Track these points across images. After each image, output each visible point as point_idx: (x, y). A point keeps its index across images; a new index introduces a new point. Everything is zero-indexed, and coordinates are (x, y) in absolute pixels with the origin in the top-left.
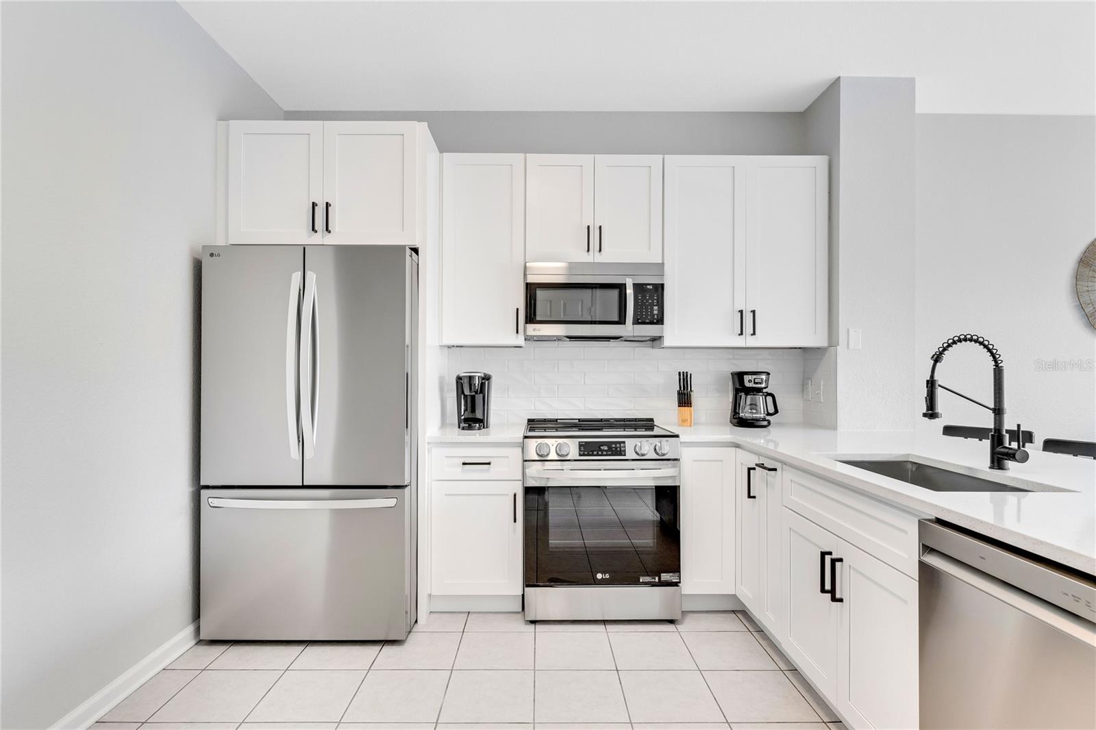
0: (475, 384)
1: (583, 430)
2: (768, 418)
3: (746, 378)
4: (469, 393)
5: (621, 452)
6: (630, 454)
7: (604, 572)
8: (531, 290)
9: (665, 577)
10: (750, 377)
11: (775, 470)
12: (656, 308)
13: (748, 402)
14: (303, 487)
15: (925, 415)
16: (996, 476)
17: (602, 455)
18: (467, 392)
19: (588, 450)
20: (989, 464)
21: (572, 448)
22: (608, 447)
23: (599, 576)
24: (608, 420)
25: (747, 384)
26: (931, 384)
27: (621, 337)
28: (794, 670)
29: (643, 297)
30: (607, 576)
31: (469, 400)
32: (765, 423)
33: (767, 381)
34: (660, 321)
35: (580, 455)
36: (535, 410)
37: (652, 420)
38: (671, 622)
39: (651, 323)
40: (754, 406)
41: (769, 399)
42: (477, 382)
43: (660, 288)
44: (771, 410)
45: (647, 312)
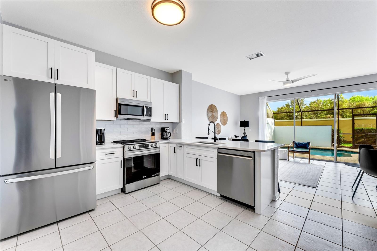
0: (102, 132)
1: (131, 143)
2: (169, 137)
3: (166, 129)
4: (100, 134)
5: (148, 146)
6: (150, 147)
7: (145, 176)
8: (120, 106)
9: (157, 174)
10: (167, 129)
11: (182, 146)
12: (150, 113)
13: (165, 134)
14: (56, 168)
15: (208, 134)
16: (215, 143)
17: (144, 148)
18: (99, 134)
19: (141, 147)
20: (214, 141)
21: (137, 147)
22: (145, 146)
23: (144, 177)
24: (134, 140)
25: (166, 130)
26: (209, 129)
27: (141, 119)
28: (185, 184)
29: (147, 110)
30: (146, 176)
31: (100, 136)
32: (169, 138)
33: (169, 129)
34: (151, 116)
35: (139, 148)
36: (114, 138)
37: (145, 139)
38: (158, 184)
39: (149, 116)
40: (167, 135)
41: (169, 133)
42: (103, 131)
43: (151, 108)
44: (170, 136)
45: (148, 113)
